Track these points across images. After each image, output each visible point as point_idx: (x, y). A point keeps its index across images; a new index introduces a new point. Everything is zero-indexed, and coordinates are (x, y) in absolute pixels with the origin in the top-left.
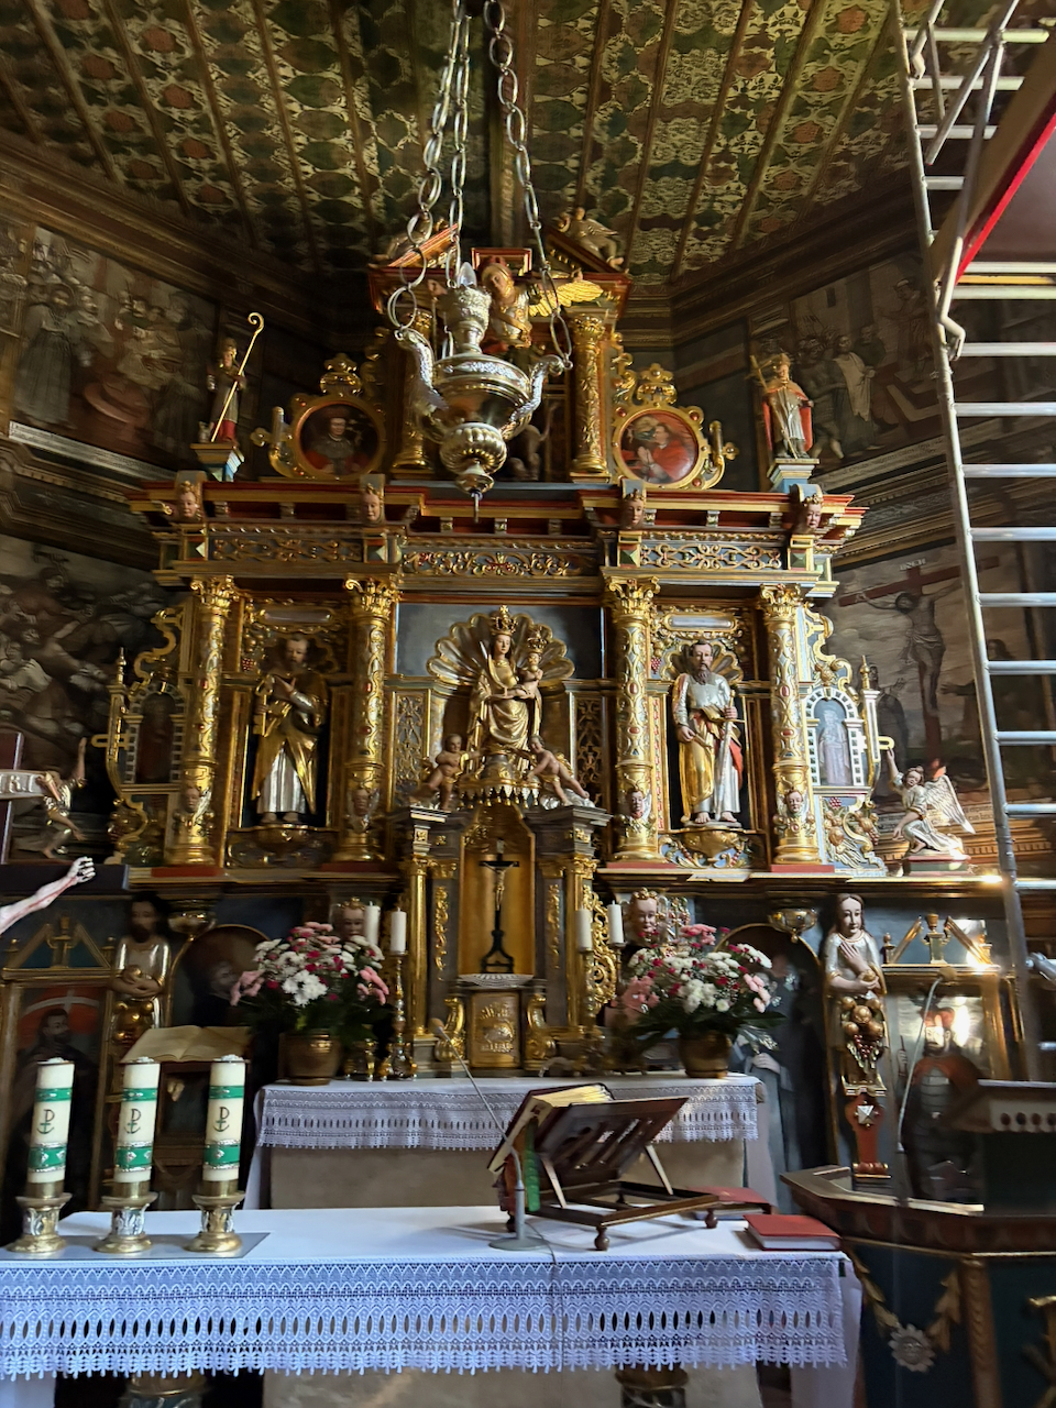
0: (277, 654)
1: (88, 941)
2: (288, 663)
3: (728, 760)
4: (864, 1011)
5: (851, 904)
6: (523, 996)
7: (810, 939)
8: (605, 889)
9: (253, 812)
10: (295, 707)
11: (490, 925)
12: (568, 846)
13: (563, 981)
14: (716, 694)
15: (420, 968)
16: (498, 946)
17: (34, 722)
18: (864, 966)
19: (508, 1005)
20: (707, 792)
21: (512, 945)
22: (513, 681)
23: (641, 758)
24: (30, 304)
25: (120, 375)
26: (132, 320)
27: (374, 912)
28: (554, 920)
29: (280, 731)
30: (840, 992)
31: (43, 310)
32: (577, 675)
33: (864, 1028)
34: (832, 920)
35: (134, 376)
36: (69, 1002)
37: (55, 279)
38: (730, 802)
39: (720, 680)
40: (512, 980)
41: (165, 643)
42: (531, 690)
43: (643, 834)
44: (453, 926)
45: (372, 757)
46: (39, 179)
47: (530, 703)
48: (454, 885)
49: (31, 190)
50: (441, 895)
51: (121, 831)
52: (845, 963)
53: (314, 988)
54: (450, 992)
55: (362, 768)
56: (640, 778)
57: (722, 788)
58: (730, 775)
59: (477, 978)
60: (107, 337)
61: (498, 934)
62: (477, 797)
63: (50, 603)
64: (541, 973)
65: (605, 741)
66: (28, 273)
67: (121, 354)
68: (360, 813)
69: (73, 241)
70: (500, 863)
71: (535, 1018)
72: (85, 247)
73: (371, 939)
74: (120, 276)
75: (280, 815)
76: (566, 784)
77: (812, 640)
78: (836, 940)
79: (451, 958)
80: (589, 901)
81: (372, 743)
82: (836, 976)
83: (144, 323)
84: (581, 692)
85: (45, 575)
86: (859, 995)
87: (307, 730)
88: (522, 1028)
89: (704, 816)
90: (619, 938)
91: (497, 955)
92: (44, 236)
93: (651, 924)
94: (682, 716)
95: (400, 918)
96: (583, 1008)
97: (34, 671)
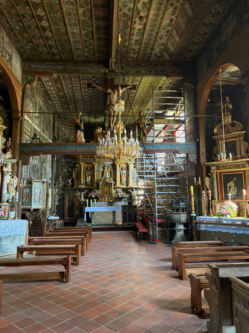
0: (87, 168)
1: (73, 193)
2: (88, 170)
3: (125, 177)
4: (134, 197)
5: (134, 189)
6: (108, 197)
7: (131, 192)
8: (114, 188)
9: (86, 182)
10: (89, 173)
11: (106, 191)
12: (112, 186)
13: (111, 195)
14: (124, 172)
15: (100, 194)
16: (106, 193)
17: (66, 174)
18: (135, 194)
19: (107, 197)
20: (123, 180)
21: (107, 193)
22: (107, 171)
23: (118, 178)
24: (63, 136)
25: (70, 141)
26: (71, 135)
27: (97, 191)
28: (110, 191)
29: (88, 175)
30: (133, 196)
31: (64, 136)
32: (113, 170)
33: (134, 198)
34: (133, 190)
35: (71, 140)
36: (71, 197)
37: (64, 132)
38: (125, 181)
39: (125, 170)
40: (107, 195)
41: (77, 168)
42: (109, 171)
43: (118, 184)
44: (103, 191)
45: (96, 178)
46: (62, 122)
47: (109, 173)
48: (103, 188)
49: (62, 124)
50: (102, 189)
51: (75, 184)
52: (133, 194)
53: (94, 196)
54: (103, 196)
55: (95, 179)
56: (118, 179)
57: (124, 180)
58: (125, 179)
59: (105, 195)
60: (69, 137)
61: (106, 192)
62: (104, 181)
63: (66, 164)
64: (109, 195)
65: (115, 176)
66: (62, 133)
67: (70, 138)
68: (95, 182)
69: (65, 128)
70: (106, 187)
71: (109, 198)
72: (66, 128)
73: (97, 193)
74: (69, 130)
75: (88, 182)
76: (111, 180)
77: (133, 167)
78: (133, 192)
79: (103, 194)
80: (113, 189)
81: (96, 177)
82: (132, 194)
83: (72, 135)
84: (113, 171)
85: (66, 161)
86: (134, 196)
87: (90, 175)
88: (108, 199)
89: (123, 182)
90: (115, 192)
91: (106, 194)
92: (63, 128)
93: (118, 191)
94: (121, 174)
95: (99, 191)
96: (112, 197)
97: (66, 170)
